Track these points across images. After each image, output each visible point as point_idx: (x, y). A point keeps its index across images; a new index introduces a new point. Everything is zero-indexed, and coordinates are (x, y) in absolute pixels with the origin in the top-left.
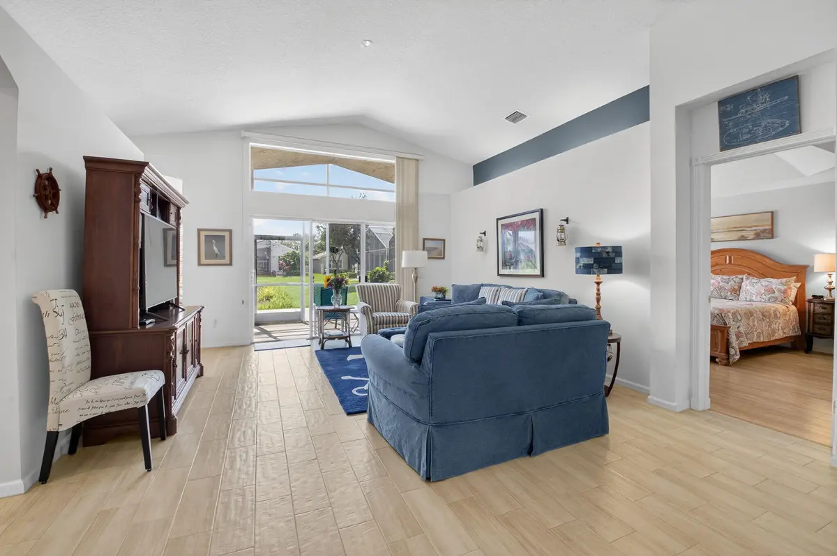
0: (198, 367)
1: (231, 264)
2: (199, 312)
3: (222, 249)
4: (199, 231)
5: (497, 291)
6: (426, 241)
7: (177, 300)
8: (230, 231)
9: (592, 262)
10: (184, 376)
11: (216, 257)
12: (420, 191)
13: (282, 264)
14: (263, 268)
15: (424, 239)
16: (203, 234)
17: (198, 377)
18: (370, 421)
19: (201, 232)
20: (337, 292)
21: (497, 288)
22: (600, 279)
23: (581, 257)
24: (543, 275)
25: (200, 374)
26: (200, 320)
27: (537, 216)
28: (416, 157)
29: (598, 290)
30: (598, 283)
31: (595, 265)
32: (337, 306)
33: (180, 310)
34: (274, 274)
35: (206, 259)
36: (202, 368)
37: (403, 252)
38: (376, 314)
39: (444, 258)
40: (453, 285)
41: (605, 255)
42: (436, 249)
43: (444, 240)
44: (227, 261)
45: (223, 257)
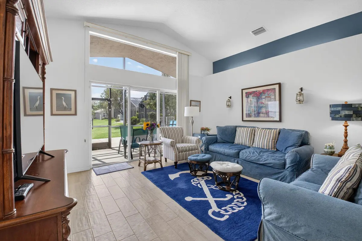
1: (76, 114)
5: (253, 130)
6: (192, 102)
8: (75, 91)
9: (352, 113)
11: (65, 109)
12: (190, 73)
16: (55, 92)
19: (53, 91)
21: (252, 128)
22: (347, 123)
23: (342, 110)
24: (280, 120)
27: (274, 87)
28: (188, 54)
29: (346, 130)
30: (346, 126)
31: (354, 115)
37: (185, 108)
38: (179, 145)
39: (200, 111)
40: (217, 127)
42: (196, 106)
43: (200, 102)
44: (73, 112)
45: (71, 110)
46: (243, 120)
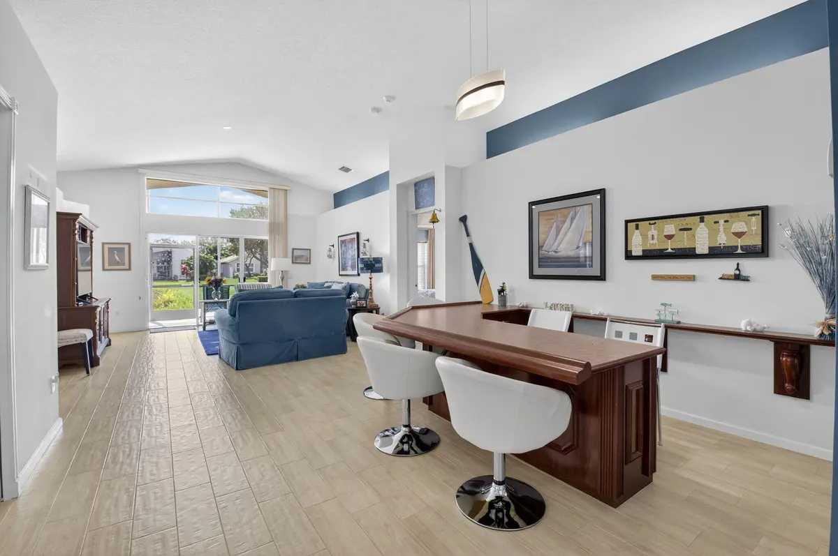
0: (107, 339)
1: (130, 269)
2: (107, 302)
3: (122, 258)
4: (103, 244)
6: (294, 251)
7: (91, 294)
8: (129, 244)
9: (363, 267)
10: (100, 340)
11: (118, 264)
12: (289, 213)
13: (185, 269)
14: (164, 273)
15: (293, 249)
16: (106, 247)
17: (107, 346)
18: (220, 357)
20: (217, 289)
24: (359, 274)
25: (109, 344)
26: (108, 308)
27: (355, 236)
28: (286, 188)
29: (371, 282)
30: (371, 278)
31: (365, 268)
32: (216, 299)
33: (94, 300)
34: (175, 279)
35: (109, 265)
36: (110, 341)
37: (272, 259)
39: (310, 263)
40: (308, 283)
41: (369, 263)
42: (302, 256)
43: (310, 250)
44: (127, 266)
45: (124, 264)
46: (340, 275)
